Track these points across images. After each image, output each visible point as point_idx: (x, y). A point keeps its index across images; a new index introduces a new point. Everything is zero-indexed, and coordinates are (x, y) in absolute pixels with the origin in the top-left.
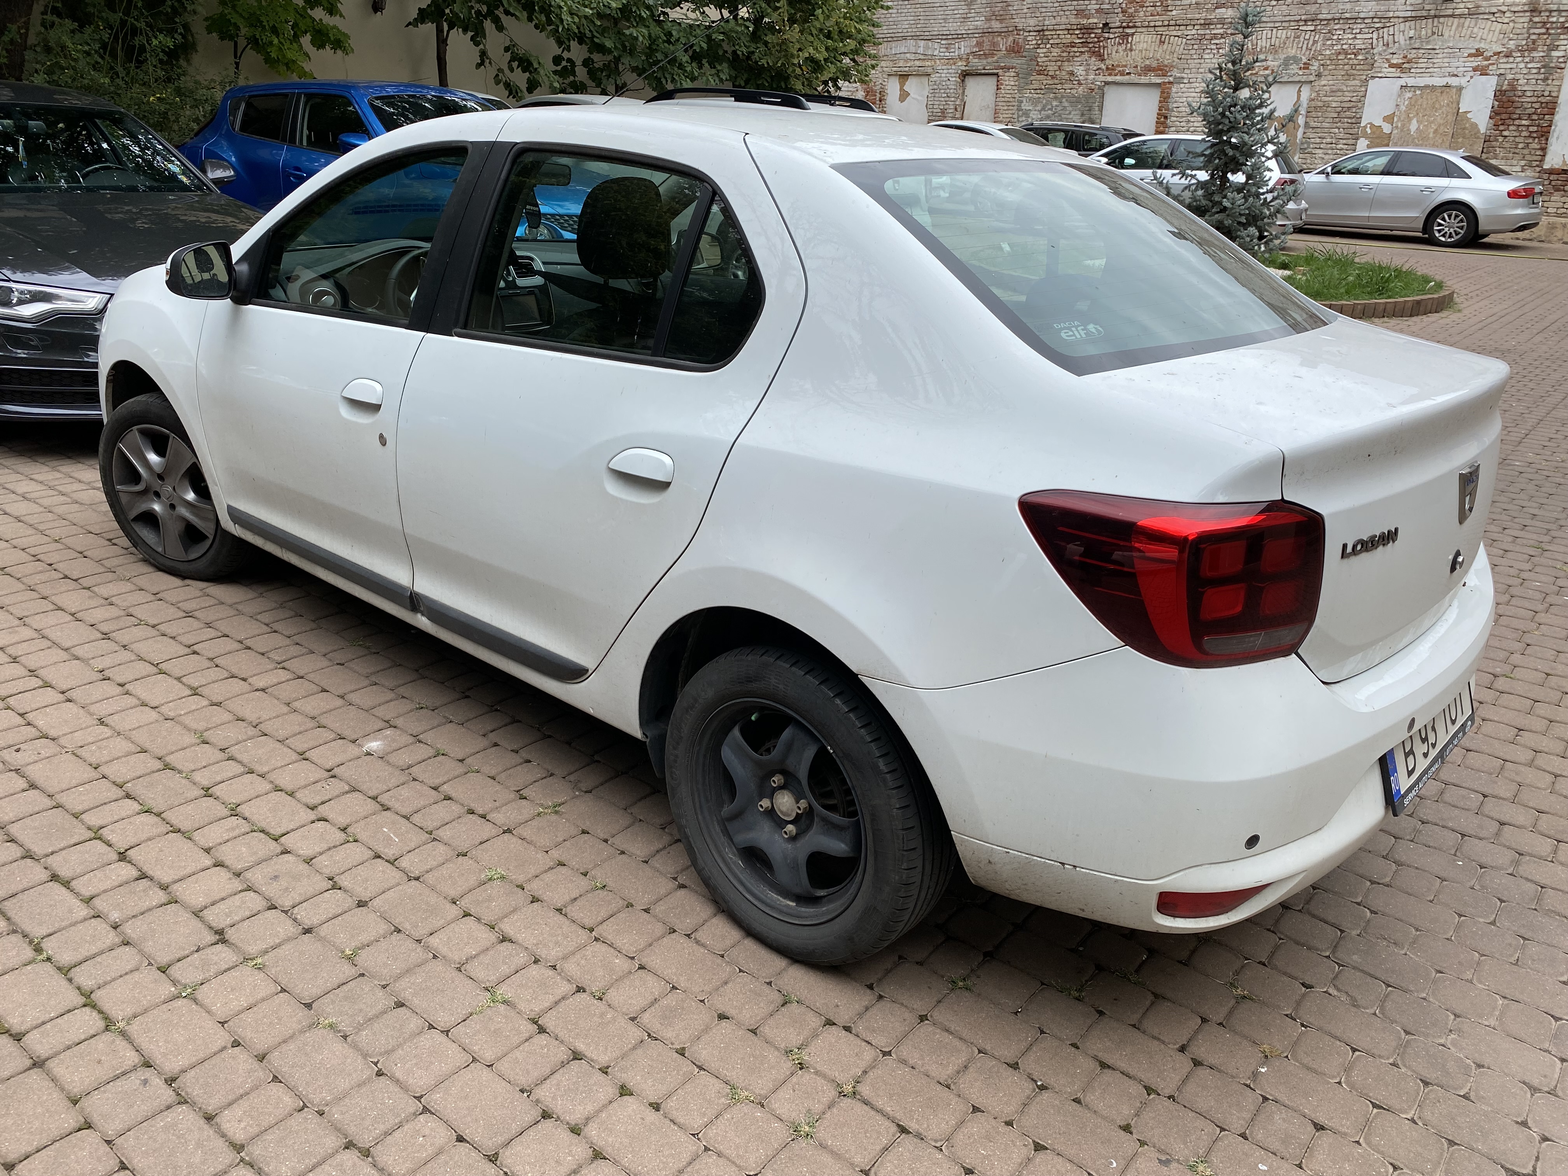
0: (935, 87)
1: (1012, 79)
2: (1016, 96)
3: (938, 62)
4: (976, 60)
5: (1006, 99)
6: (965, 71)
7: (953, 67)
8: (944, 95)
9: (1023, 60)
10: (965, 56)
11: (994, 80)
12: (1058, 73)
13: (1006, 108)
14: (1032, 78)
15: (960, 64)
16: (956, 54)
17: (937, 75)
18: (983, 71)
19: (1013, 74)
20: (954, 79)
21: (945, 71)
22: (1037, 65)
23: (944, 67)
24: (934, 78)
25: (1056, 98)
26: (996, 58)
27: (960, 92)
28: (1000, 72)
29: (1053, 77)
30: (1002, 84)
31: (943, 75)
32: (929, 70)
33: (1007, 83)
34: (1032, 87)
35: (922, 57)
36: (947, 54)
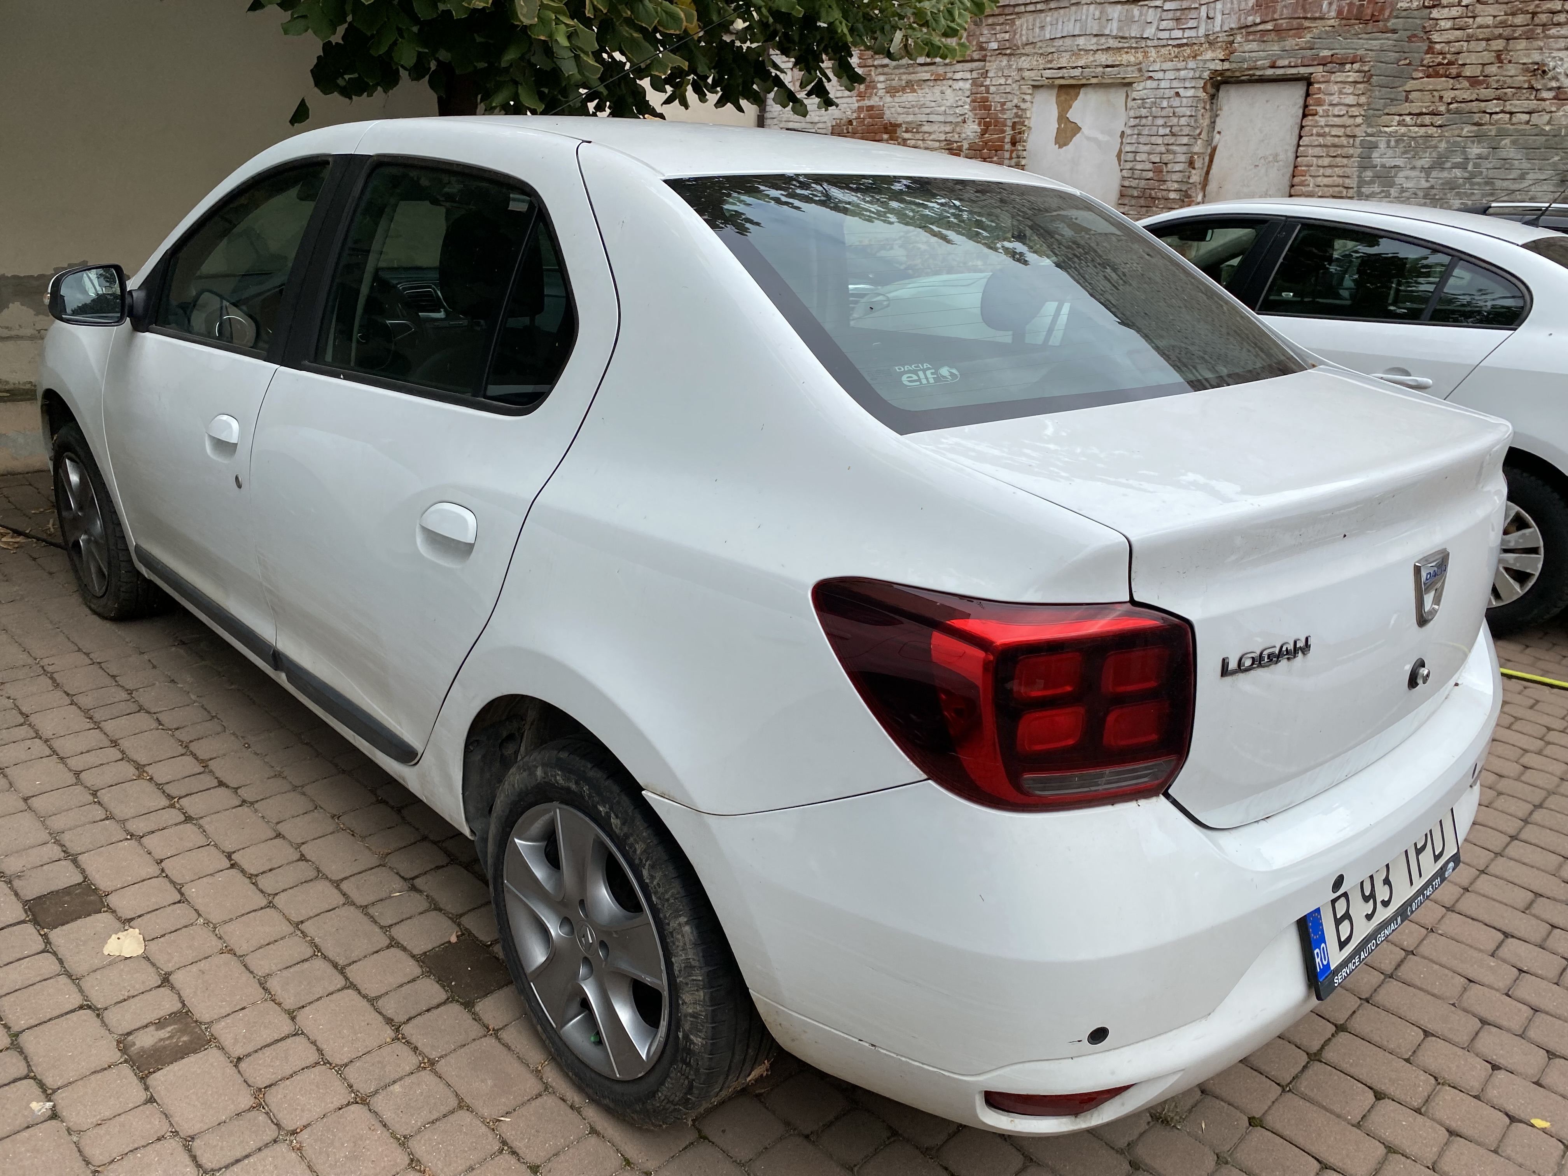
0: (1144, 112)
1: (1349, 89)
2: (1359, 132)
3: (1153, 53)
4: (1254, 46)
5: (1329, 140)
6: (1221, 73)
7: (1192, 64)
8: (1162, 131)
9: (1387, 41)
10: (1223, 37)
11: (1297, 92)
12: (1493, 69)
13: (1326, 161)
14: (1410, 85)
15: (1209, 55)
16: (1202, 31)
17: (1150, 84)
18: (1270, 72)
19: (1353, 77)
20: (1191, 93)
21: (1170, 75)
22: (1430, 50)
23: (1168, 65)
24: (1142, 89)
25: (1478, 137)
26: (1308, 37)
27: (1206, 122)
28: (1318, 72)
29: (1474, 82)
30: (1320, 103)
31: (1163, 84)
32: (1131, 74)
33: (1335, 99)
34: (1406, 107)
35: (1112, 43)
36: (1178, 34)
